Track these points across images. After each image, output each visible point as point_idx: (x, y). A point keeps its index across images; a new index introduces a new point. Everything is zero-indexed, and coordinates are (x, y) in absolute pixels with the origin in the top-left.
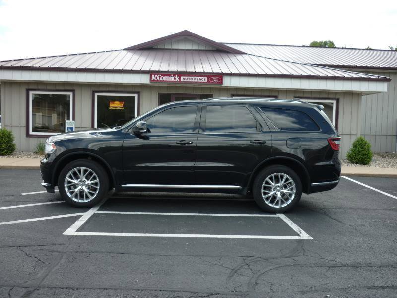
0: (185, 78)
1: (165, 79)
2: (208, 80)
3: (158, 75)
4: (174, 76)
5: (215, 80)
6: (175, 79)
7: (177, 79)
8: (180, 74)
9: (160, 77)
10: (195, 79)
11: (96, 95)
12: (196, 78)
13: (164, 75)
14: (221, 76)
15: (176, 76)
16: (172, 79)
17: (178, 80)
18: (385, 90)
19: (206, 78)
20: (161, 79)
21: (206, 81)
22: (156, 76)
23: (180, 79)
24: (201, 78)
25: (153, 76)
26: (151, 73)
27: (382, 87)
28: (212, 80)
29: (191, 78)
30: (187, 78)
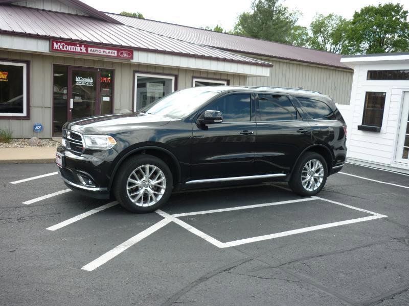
0: (92, 49)
1: (69, 48)
2: (118, 53)
3: (61, 43)
4: (80, 46)
5: (125, 55)
6: (81, 50)
7: (84, 50)
8: (88, 44)
9: (63, 46)
10: (104, 52)
12: (105, 50)
13: (68, 44)
14: (130, 50)
15: (83, 46)
16: (78, 49)
17: (85, 52)
18: (268, 75)
19: (116, 52)
20: (65, 49)
21: (116, 55)
22: (59, 44)
23: (87, 50)
24: (111, 51)
25: (55, 44)
27: (266, 72)
28: (122, 54)
29: (99, 50)
30: (94, 49)
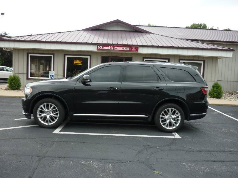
0: (117, 48)
1: (105, 48)
2: (130, 49)
3: (101, 46)
4: (111, 46)
5: (134, 49)
6: (111, 48)
7: (112, 49)
8: (114, 45)
9: (102, 47)
10: (122, 48)
11: (66, 56)
12: (123, 48)
13: (105, 46)
14: (137, 47)
15: (112, 47)
16: (110, 48)
17: (113, 49)
19: (129, 48)
20: (103, 48)
21: (129, 50)
22: (100, 46)
23: (114, 48)
24: (126, 48)
25: (99, 46)
26: (97, 44)
27: (230, 54)
28: (132, 49)
29: (120, 48)
30: (118, 48)
